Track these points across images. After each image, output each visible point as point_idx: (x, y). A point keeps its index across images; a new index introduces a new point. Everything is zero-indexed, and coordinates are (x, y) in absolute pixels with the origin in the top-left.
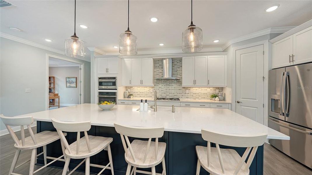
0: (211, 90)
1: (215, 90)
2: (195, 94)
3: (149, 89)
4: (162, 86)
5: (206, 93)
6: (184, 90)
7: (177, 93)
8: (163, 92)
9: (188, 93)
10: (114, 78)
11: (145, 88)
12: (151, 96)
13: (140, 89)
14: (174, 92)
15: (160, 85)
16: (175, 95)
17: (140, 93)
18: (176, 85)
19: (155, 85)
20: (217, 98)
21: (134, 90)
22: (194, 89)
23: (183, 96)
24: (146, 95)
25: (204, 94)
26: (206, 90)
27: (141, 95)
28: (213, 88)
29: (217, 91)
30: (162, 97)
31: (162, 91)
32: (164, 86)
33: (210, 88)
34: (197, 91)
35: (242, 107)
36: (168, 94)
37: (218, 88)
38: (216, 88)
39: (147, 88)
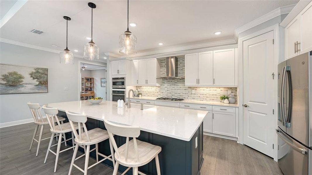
0: (222, 90)
1: (226, 91)
2: (202, 94)
3: (155, 89)
4: (168, 85)
5: (216, 94)
6: (190, 90)
7: (183, 94)
8: (168, 92)
9: (194, 93)
10: (123, 78)
11: (153, 88)
12: (158, 95)
13: (148, 88)
14: (179, 92)
15: (166, 85)
16: (180, 96)
17: (148, 92)
18: (182, 85)
19: (161, 85)
20: (226, 101)
21: (143, 89)
22: (201, 89)
23: (188, 96)
24: (153, 94)
25: (213, 95)
26: (216, 90)
27: (149, 95)
28: (224, 88)
29: (229, 92)
30: (168, 97)
31: (168, 90)
32: (170, 85)
33: (220, 88)
34: (204, 91)
35: (250, 112)
36: (173, 94)
37: (231, 88)
38: (228, 88)
39: (154, 87)
